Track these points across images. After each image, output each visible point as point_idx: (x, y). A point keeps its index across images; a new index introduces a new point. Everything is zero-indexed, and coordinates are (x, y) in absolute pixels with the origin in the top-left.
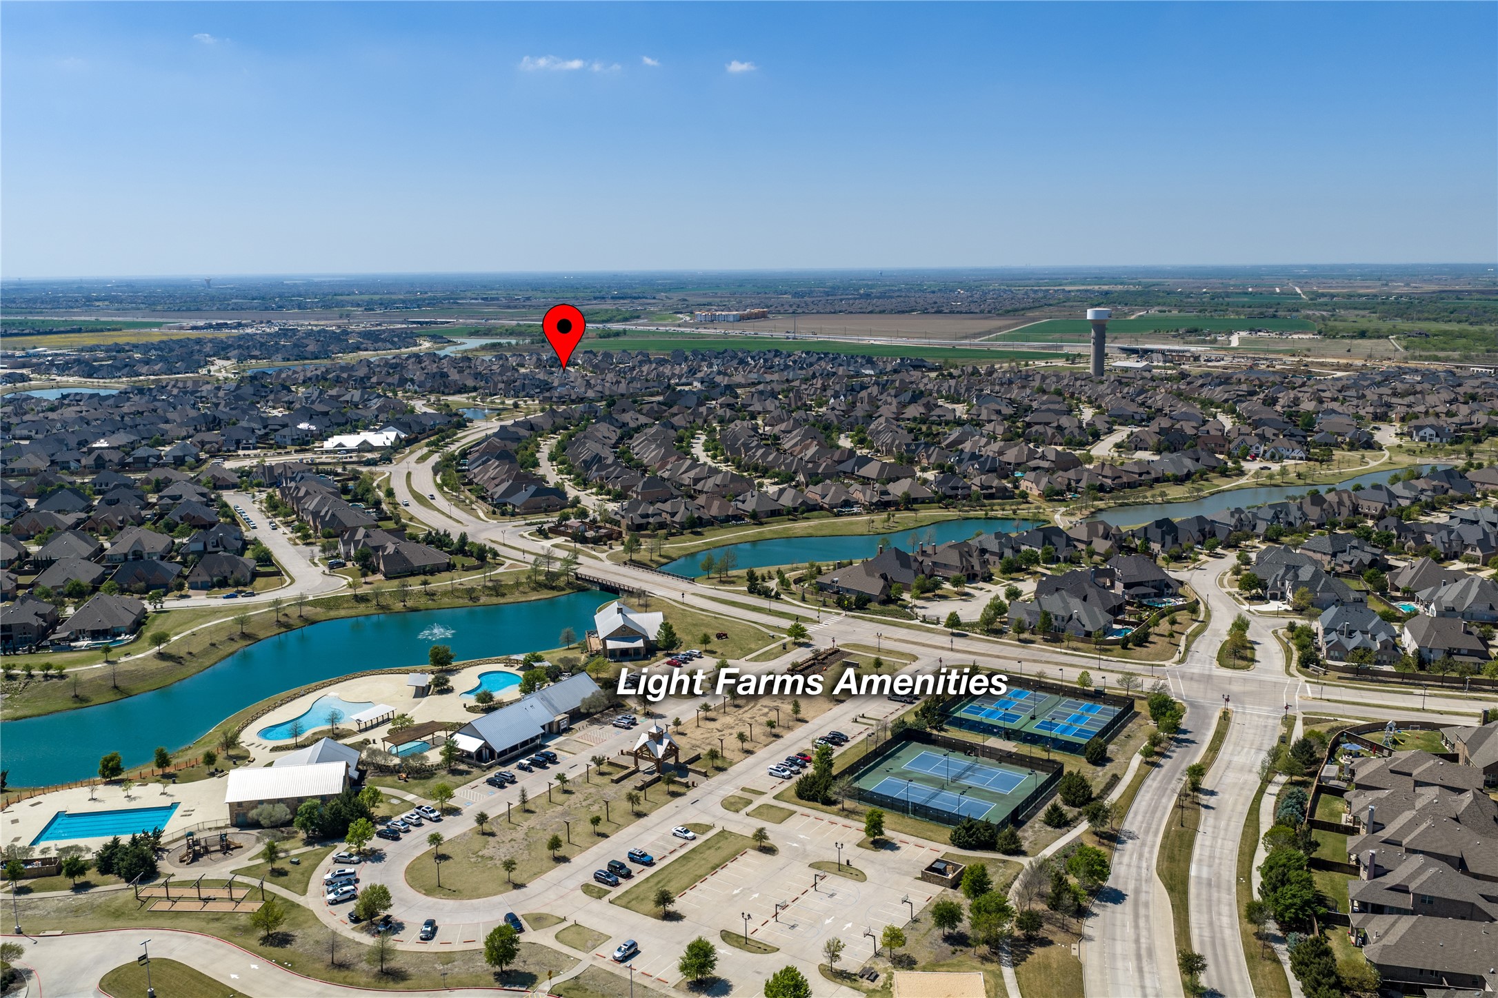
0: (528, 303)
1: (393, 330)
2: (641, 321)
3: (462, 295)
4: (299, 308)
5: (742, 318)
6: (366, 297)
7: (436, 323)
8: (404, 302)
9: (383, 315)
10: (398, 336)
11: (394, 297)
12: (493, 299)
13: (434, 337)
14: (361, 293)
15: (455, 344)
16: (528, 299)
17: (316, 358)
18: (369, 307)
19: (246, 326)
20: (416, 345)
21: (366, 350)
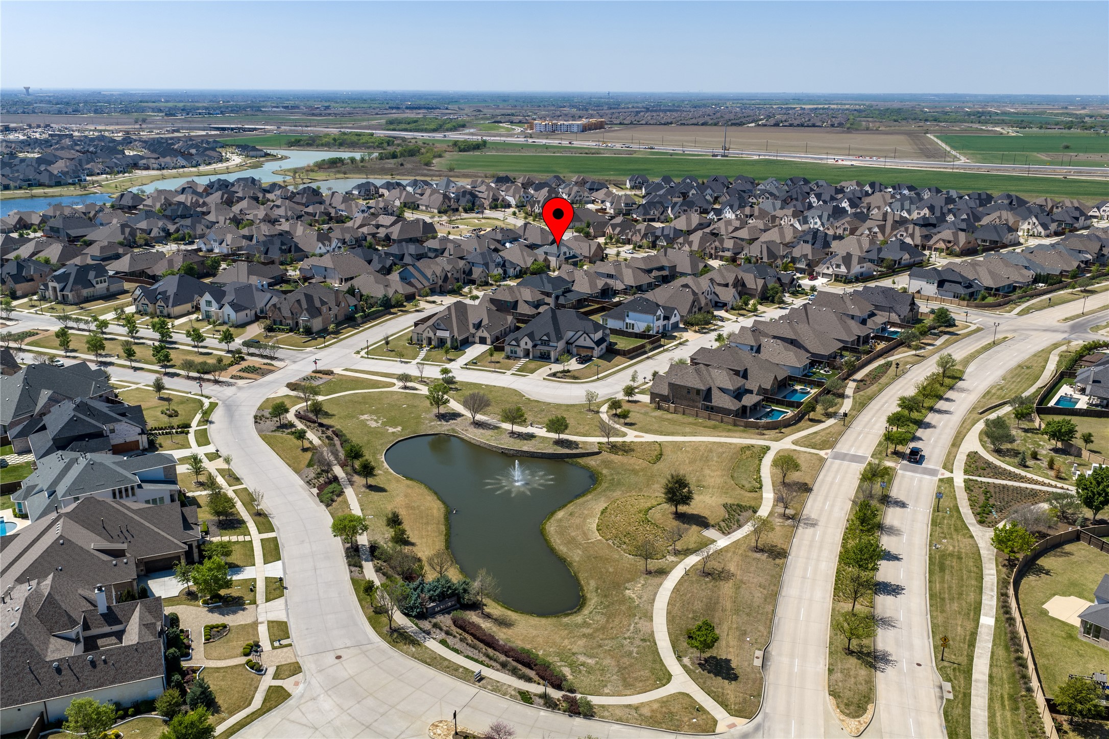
0: (328, 111)
1: (191, 138)
2: (467, 131)
3: (262, 104)
4: (96, 112)
5: (585, 129)
6: (170, 105)
7: (245, 130)
8: (206, 108)
9: (185, 120)
10: (196, 146)
11: (197, 104)
12: (293, 107)
13: (245, 149)
14: (167, 101)
15: (275, 158)
16: (327, 108)
17: (58, 184)
18: (170, 113)
19: (15, 130)
20: (221, 160)
21: (147, 168)
